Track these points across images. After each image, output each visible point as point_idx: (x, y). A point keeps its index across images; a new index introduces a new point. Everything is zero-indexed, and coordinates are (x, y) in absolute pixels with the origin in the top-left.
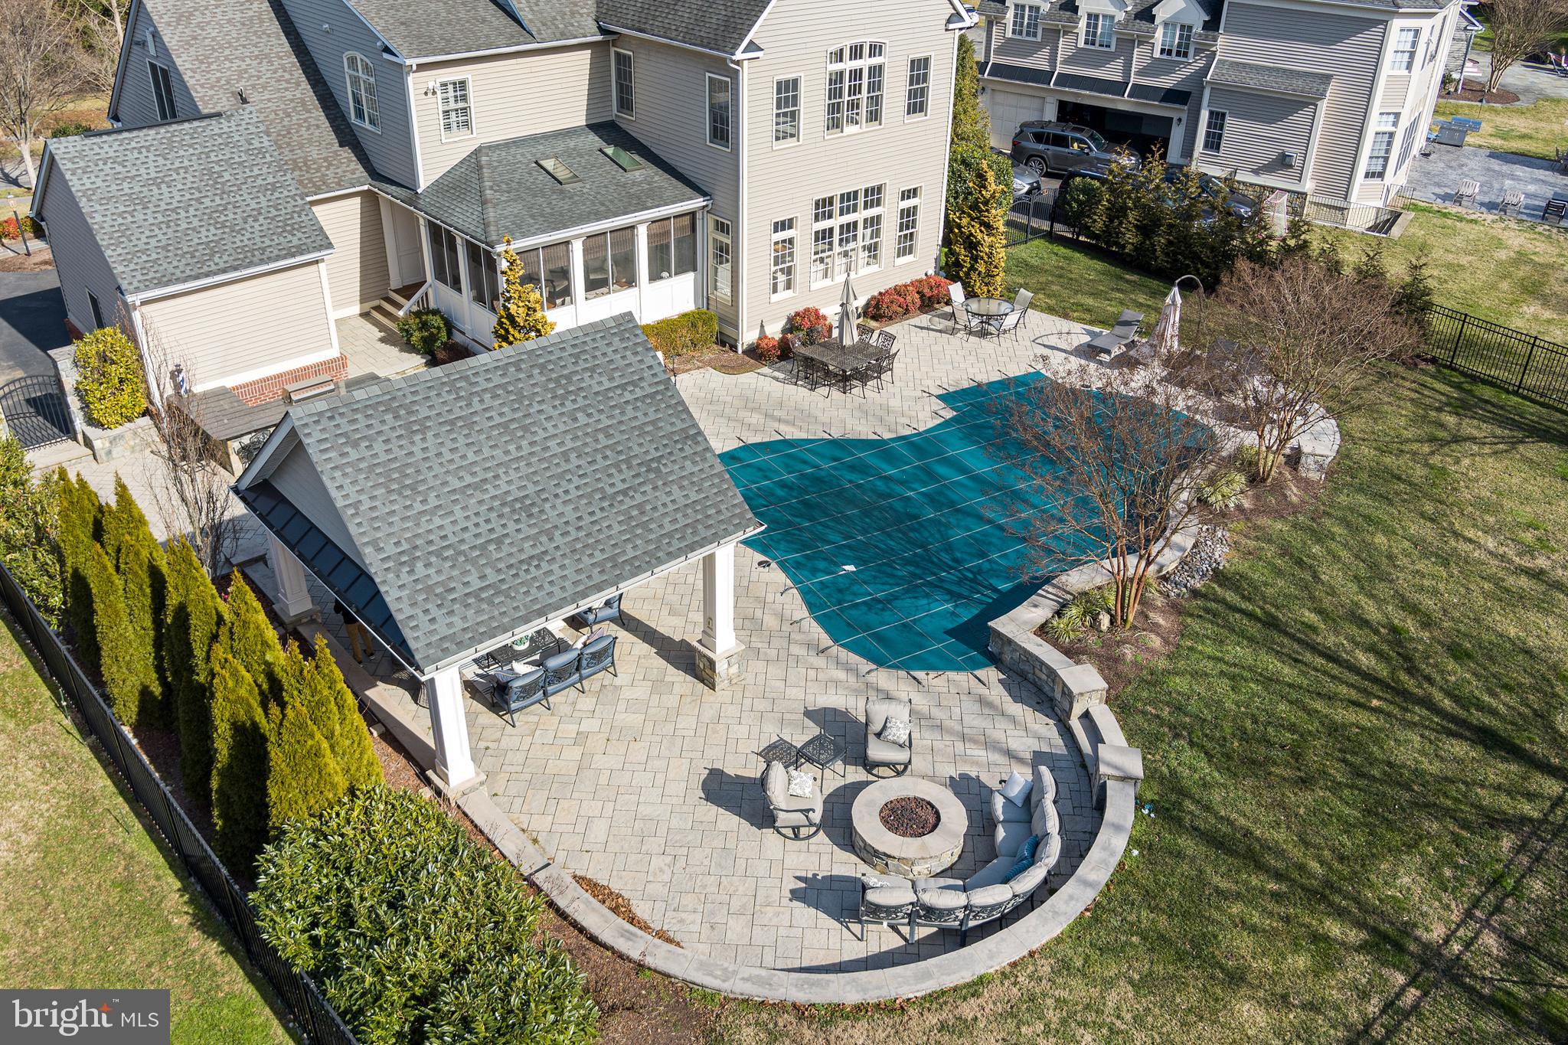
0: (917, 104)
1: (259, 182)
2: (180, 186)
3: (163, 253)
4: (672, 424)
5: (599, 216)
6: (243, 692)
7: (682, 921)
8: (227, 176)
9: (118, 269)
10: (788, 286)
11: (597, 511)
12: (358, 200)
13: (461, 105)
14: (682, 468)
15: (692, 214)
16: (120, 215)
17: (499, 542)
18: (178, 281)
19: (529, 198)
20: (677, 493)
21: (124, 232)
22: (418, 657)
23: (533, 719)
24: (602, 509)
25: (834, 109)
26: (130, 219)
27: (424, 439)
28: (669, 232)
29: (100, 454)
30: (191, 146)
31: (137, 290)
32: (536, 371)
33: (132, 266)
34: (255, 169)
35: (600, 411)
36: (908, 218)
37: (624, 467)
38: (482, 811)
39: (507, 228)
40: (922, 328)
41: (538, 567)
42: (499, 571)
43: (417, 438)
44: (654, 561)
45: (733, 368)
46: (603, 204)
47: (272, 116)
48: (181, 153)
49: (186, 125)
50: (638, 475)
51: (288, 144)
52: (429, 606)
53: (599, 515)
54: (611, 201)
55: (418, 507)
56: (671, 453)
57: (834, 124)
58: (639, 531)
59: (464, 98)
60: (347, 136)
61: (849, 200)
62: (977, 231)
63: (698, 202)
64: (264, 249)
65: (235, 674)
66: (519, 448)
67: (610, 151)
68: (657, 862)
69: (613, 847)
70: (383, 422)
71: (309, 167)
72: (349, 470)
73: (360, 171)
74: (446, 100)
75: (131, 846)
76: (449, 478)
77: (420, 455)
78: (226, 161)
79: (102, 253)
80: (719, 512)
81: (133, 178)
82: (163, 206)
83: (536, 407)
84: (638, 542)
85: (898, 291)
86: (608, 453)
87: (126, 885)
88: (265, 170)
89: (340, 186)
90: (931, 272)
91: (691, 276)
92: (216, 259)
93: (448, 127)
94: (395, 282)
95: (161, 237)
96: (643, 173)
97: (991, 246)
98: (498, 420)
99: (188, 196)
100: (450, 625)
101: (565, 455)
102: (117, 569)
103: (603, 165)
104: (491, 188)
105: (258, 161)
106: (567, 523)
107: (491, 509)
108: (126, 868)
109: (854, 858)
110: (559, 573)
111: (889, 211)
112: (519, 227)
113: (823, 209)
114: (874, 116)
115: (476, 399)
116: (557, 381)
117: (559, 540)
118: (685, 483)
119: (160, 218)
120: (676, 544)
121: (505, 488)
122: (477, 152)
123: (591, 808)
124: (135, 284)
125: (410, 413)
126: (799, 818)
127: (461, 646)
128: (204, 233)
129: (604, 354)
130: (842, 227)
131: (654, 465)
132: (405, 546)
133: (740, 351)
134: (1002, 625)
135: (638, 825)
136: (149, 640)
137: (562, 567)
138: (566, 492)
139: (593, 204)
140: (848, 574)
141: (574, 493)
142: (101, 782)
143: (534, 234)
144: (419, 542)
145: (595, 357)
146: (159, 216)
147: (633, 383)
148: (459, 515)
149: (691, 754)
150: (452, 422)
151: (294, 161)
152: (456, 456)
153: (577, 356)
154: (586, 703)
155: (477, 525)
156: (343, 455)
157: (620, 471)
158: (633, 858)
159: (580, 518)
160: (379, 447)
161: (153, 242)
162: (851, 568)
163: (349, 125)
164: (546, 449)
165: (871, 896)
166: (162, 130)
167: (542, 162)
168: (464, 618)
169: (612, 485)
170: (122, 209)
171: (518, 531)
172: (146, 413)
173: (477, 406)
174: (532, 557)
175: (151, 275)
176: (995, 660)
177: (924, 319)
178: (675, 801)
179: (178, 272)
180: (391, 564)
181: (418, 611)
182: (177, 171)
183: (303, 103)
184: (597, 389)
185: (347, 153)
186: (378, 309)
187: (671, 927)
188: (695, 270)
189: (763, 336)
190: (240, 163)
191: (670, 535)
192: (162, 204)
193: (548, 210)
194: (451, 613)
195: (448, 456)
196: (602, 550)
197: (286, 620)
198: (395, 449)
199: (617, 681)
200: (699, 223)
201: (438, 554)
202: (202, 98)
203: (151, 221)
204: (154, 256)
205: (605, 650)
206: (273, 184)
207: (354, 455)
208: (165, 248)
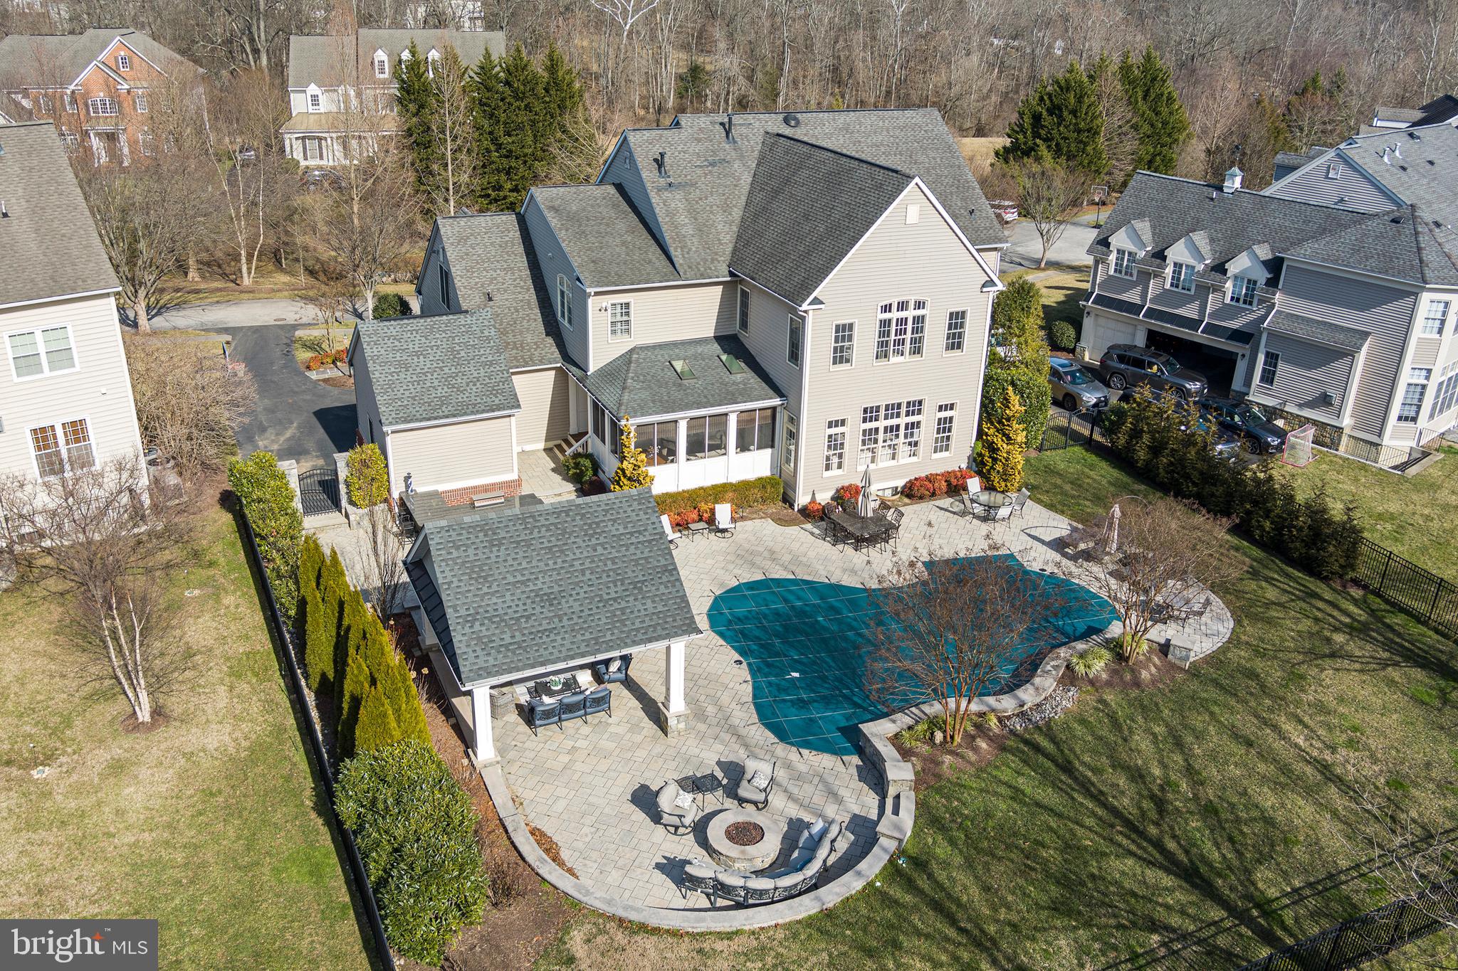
0: (955, 342)
1: (483, 359)
2: (431, 358)
3: (412, 401)
4: (658, 561)
5: (700, 406)
6: (361, 678)
7: (585, 865)
8: (463, 354)
9: (382, 409)
10: (840, 466)
11: (594, 608)
12: (553, 372)
13: (625, 318)
14: (658, 589)
15: (774, 409)
16: (391, 374)
17: (528, 617)
18: (418, 420)
19: (656, 388)
20: (649, 604)
21: (391, 385)
22: (463, 676)
23: (549, 733)
24: (598, 608)
25: (883, 345)
26: (396, 377)
27: (498, 551)
28: (754, 420)
29: (353, 523)
30: (444, 331)
31: (391, 423)
32: (579, 517)
33: (391, 408)
34: (482, 350)
35: (613, 547)
36: (945, 426)
37: (619, 583)
38: (494, 780)
39: (633, 408)
40: (941, 509)
41: (548, 636)
42: (524, 635)
43: (495, 549)
44: (622, 644)
45: (786, 521)
46: (705, 397)
47: (506, 311)
48: (437, 336)
49: (445, 317)
50: (627, 590)
51: (513, 331)
52: (477, 648)
53: (595, 610)
54: (713, 395)
55: (485, 590)
56: (652, 579)
57: (882, 354)
58: (618, 625)
59: (628, 314)
60: (553, 329)
61: (893, 409)
62: (999, 442)
63: (776, 402)
64: (475, 405)
65: (359, 667)
66: (555, 563)
67: (724, 357)
68: (586, 830)
69: (565, 816)
70: (477, 537)
71: (523, 348)
72: (450, 563)
73: (557, 354)
74: (614, 315)
75: (297, 759)
76: (508, 576)
77: (494, 559)
78: (464, 343)
79: (375, 398)
80: (674, 620)
81: (404, 350)
82: (419, 371)
83: (573, 539)
84: (616, 631)
85: (929, 478)
86: (611, 573)
87: (288, 779)
88: (488, 351)
89: (541, 363)
90: (964, 466)
91: (769, 451)
92: (444, 409)
93: (614, 332)
94: (573, 429)
95: (412, 390)
96: (742, 375)
97: (1008, 453)
98: (546, 544)
99: (435, 365)
100: (486, 661)
101: (583, 572)
102: (323, 599)
103: (717, 367)
104: (632, 378)
105: (485, 345)
106: (573, 613)
107: (528, 597)
108: (290, 770)
109: (704, 852)
110: (560, 641)
111: (928, 419)
112: (642, 408)
113: (870, 414)
114: (917, 350)
115: (536, 530)
116: (590, 525)
117: (565, 622)
118: (657, 599)
119: (415, 378)
120: (640, 636)
121: (540, 586)
122: (631, 351)
123: (562, 792)
124: (390, 420)
125: (494, 534)
126: (676, 821)
127: (490, 675)
128: (440, 390)
129: (625, 512)
130: (886, 428)
131: (639, 585)
132: (472, 611)
133: (796, 509)
134: (867, 728)
135: (585, 807)
136: (333, 644)
137: (563, 639)
138: (578, 594)
139: (699, 395)
140: (794, 679)
141: (582, 595)
142: (291, 721)
143: (651, 414)
144: (481, 610)
145: (618, 513)
146: (414, 376)
147: (639, 532)
148: (508, 597)
149: (635, 773)
150: (518, 543)
151: (515, 343)
152: (515, 563)
153: (607, 511)
154: (586, 730)
155: (517, 605)
156: (450, 553)
157: (616, 586)
158: (573, 825)
159: (582, 611)
160: (471, 551)
161: (407, 393)
162: (796, 675)
163: (556, 321)
164: (572, 566)
165: (688, 869)
166: (429, 320)
167: (673, 363)
168: (496, 659)
169: (608, 594)
170: (393, 370)
171: (542, 613)
172: (386, 500)
173: (535, 534)
174: (546, 630)
175: (401, 415)
176: (860, 751)
177: (946, 502)
178: (612, 798)
179: (418, 414)
180: (461, 620)
181: (470, 650)
182: (432, 348)
183: (529, 303)
184: (615, 533)
185: (550, 340)
186: (559, 447)
187: (577, 868)
188: (772, 446)
189: (813, 500)
190: (473, 346)
191: (637, 630)
192: (418, 369)
193: (666, 398)
194: (489, 654)
195: (510, 562)
196: (591, 633)
197: (423, 647)
198: (480, 554)
199: (610, 720)
200: (778, 415)
201: (490, 619)
202: (463, 296)
203: (409, 379)
204: (406, 403)
205: (603, 698)
206: (491, 361)
207: (455, 554)
208: (413, 398)
